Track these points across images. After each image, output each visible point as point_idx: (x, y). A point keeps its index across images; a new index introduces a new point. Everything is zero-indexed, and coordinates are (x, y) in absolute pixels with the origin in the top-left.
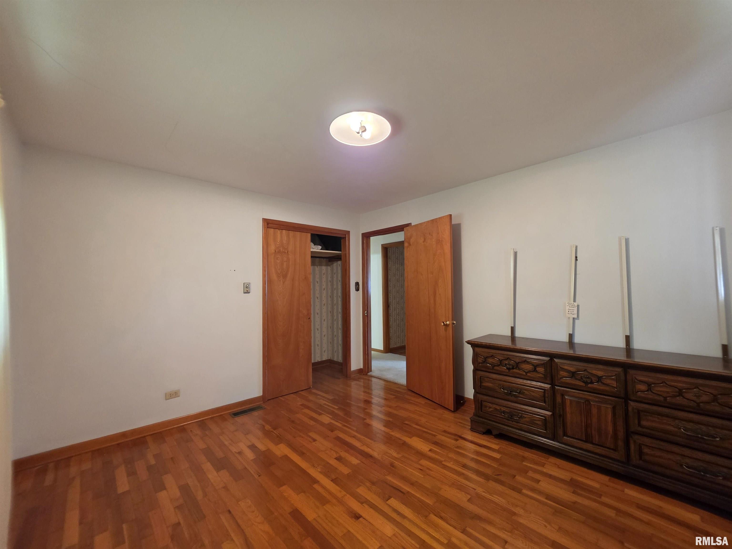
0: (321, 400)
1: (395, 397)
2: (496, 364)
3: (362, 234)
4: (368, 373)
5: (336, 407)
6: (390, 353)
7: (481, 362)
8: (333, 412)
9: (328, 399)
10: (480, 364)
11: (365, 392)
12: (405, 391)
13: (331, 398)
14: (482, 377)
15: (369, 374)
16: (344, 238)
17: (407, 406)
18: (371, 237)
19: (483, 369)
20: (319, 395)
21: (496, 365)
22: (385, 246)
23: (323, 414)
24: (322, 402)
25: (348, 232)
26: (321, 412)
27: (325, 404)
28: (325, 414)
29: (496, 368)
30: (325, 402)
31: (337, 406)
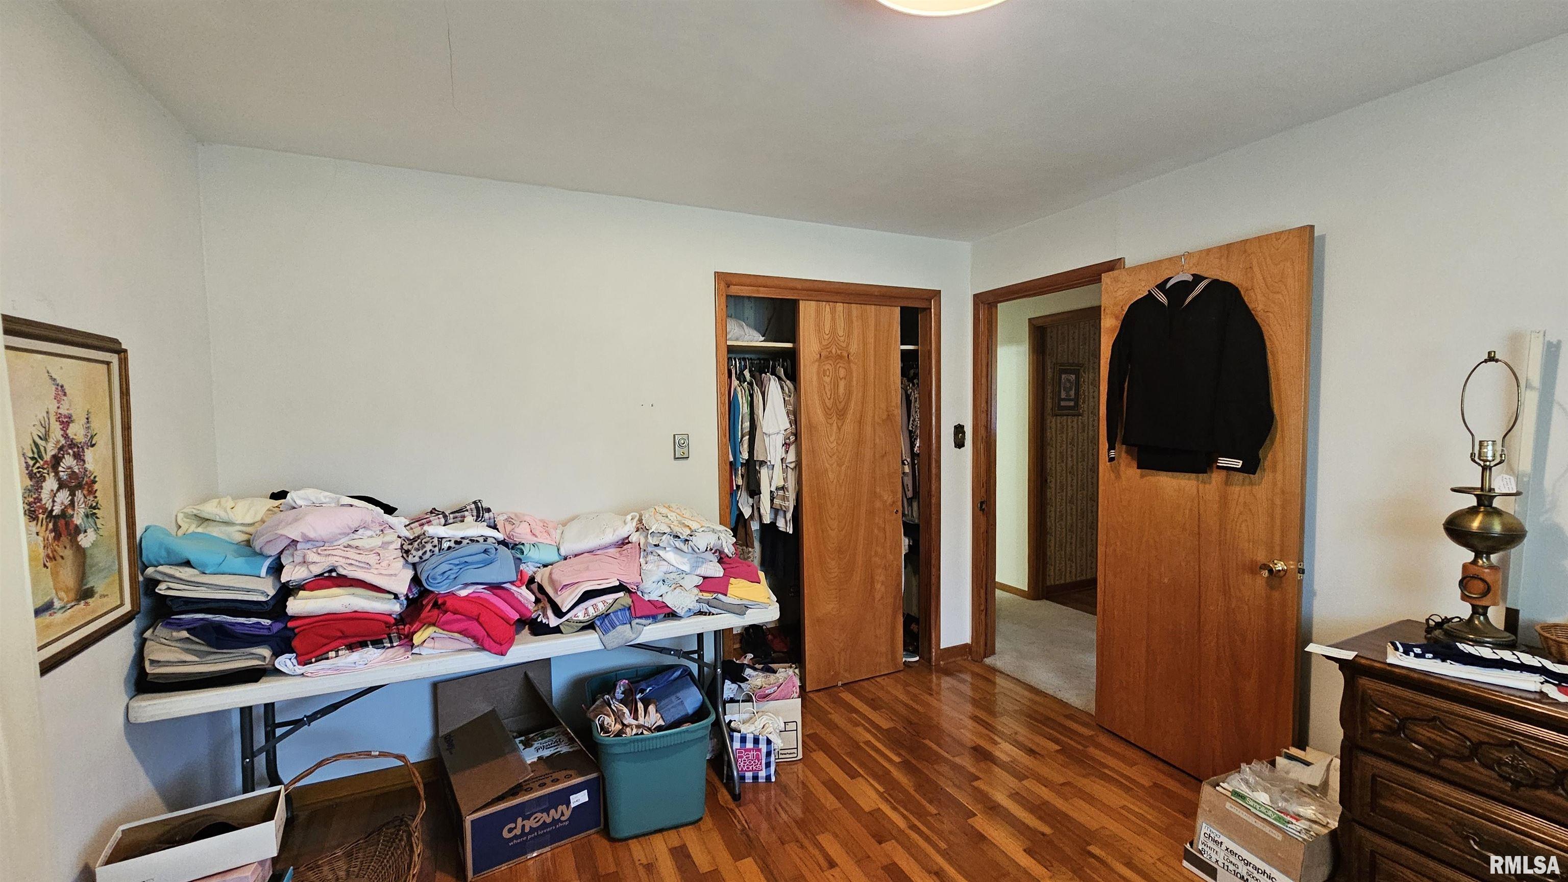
0: (860, 729)
1: (1059, 748)
2: (1452, 750)
3: (975, 296)
4: (985, 657)
5: (897, 759)
6: (1047, 599)
7: (1379, 727)
8: (888, 772)
9: (878, 727)
10: (1378, 735)
11: (975, 718)
12: (1092, 733)
13: (885, 724)
14: (1380, 777)
15: (988, 661)
16: (924, 309)
17: (1097, 788)
18: (999, 305)
19: (1384, 752)
20: (856, 711)
21: (1451, 753)
22: (1040, 323)
23: (863, 776)
24: (863, 735)
25: (937, 293)
26: (856, 767)
27: (868, 743)
28: (866, 776)
29: (1445, 762)
30: (869, 737)
31: (899, 755)
